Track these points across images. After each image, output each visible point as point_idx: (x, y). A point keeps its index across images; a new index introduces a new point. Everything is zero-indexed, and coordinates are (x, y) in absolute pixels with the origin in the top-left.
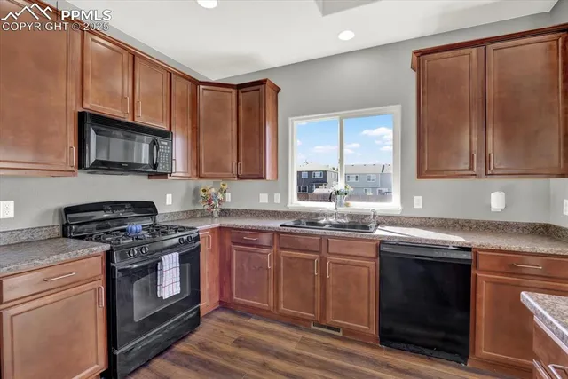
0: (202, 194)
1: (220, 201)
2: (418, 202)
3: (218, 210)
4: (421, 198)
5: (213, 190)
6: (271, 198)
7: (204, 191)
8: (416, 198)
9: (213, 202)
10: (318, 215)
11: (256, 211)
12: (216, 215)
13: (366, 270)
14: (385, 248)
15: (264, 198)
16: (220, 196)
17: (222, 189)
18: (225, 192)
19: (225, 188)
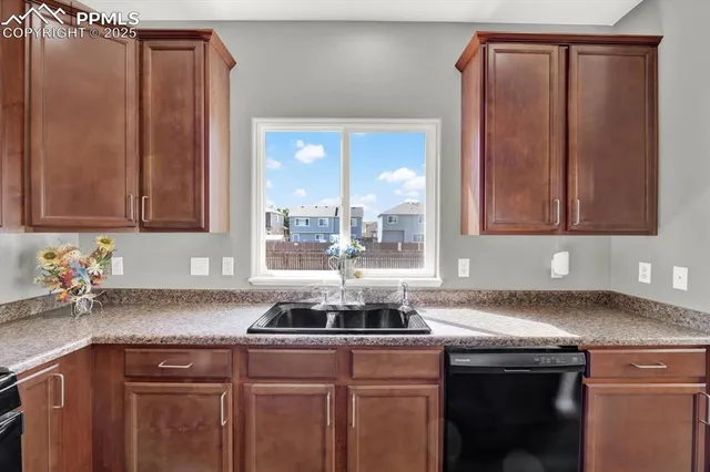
0: (46, 264)
1: (94, 278)
2: (464, 267)
3: (90, 297)
4: (468, 261)
5: (77, 255)
6: (216, 266)
7: (50, 256)
8: (461, 262)
9: (75, 283)
10: (307, 295)
11: (183, 292)
12: (83, 308)
13: (421, 402)
14: (457, 360)
15: (200, 267)
16: (95, 268)
17: (99, 252)
18: (109, 255)
19: (108, 248)
